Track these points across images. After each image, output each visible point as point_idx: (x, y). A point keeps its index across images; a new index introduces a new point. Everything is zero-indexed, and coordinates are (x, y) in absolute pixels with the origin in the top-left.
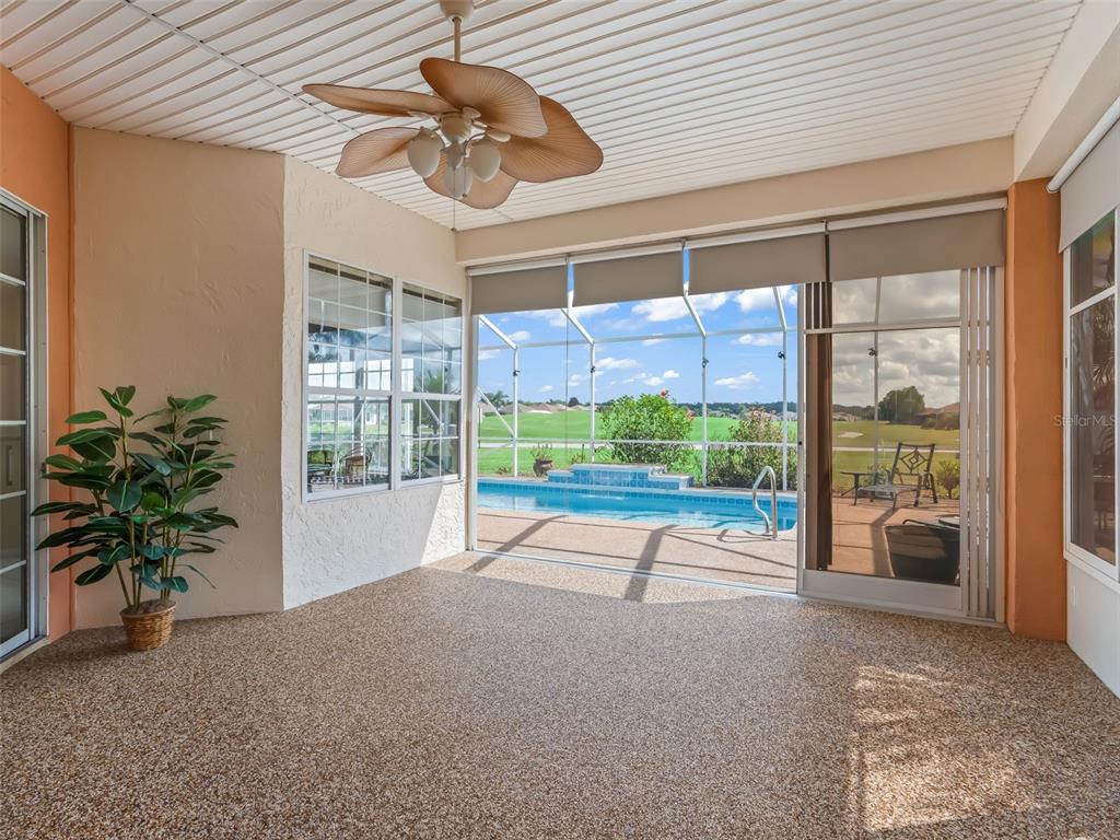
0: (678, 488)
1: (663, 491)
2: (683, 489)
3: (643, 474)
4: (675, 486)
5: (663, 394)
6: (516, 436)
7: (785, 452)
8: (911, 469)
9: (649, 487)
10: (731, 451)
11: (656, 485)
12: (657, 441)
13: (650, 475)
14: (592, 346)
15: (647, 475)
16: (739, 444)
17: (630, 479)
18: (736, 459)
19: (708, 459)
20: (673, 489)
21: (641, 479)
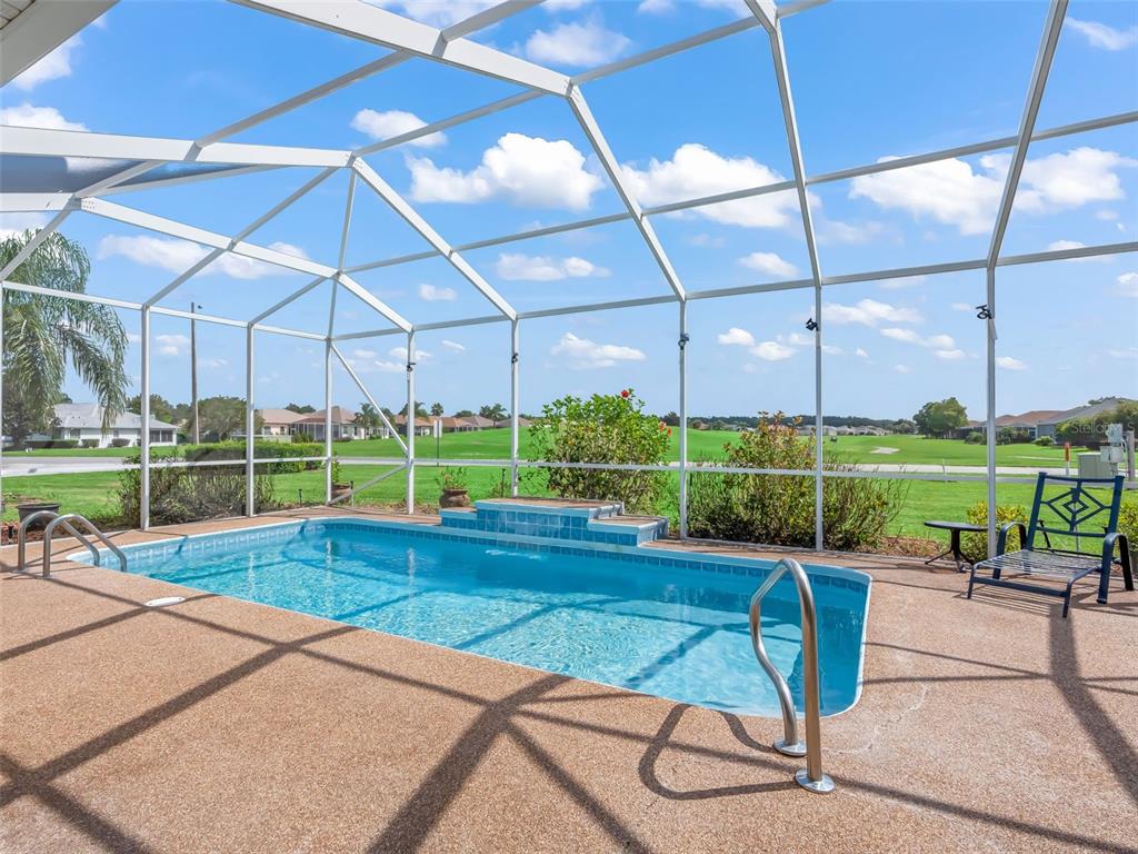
0: (635, 544)
1: (610, 548)
2: (643, 545)
3: (579, 518)
4: (630, 539)
5: (625, 394)
6: (412, 457)
7: (820, 486)
8: (1073, 523)
9: (591, 540)
10: (729, 483)
11: (601, 537)
12: (613, 465)
13: (591, 521)
14: (514, 323)
15: (586, 520)
16: (741, 471)
17: (560, 526)
18: (737, 494)
19: (689, 495)
20: (627, 544)
21: (575, 526)
